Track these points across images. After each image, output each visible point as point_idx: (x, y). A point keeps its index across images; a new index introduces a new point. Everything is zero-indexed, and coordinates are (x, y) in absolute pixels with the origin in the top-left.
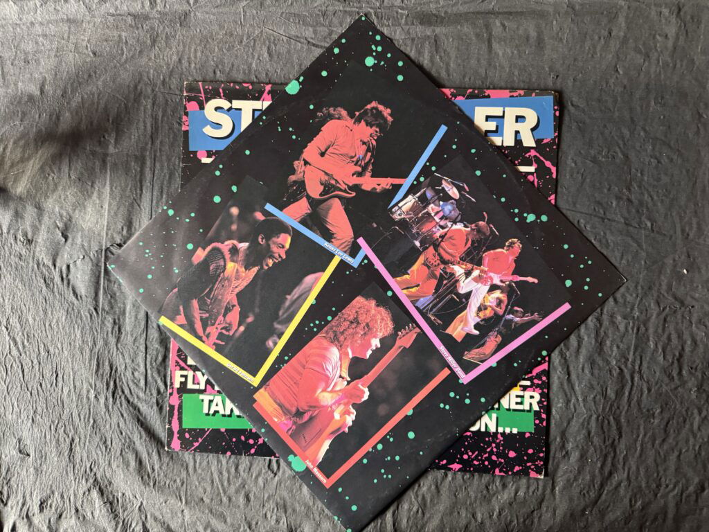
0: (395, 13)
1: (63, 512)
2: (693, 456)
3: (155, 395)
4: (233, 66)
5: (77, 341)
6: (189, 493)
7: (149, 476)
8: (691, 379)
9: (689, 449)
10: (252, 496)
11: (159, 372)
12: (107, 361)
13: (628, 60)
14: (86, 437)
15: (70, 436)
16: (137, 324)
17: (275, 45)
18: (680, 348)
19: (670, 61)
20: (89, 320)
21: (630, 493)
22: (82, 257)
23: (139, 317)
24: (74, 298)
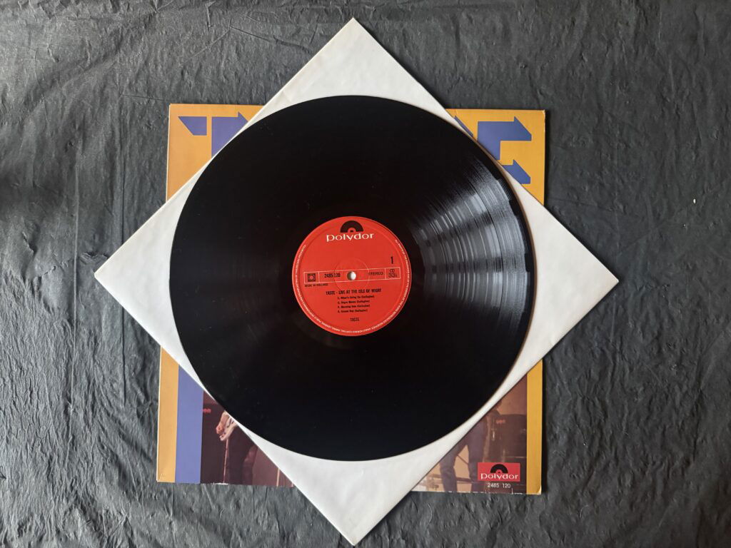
0: (363, 10)
1: (44, 534)
2: (677, 431)
3: (135, 406)
4: (201, 67)
5: (51, 356)
6: (176, 504)
7: (134, 490)
8: (670, 356)
9: (672, 424)
10: (241, 502)
11: (138, 382)
12: (84, 373)
13: (592, 47)
14: (65, 455)
15: (48, 454)
16: (113, 334)
17: (244, 44)
18: (658, 326)
19: (632, 47)
20: (63, 333)
21: (618, 472)
22: (53, 268)
23: (115, 327)
24: (45, 311)
